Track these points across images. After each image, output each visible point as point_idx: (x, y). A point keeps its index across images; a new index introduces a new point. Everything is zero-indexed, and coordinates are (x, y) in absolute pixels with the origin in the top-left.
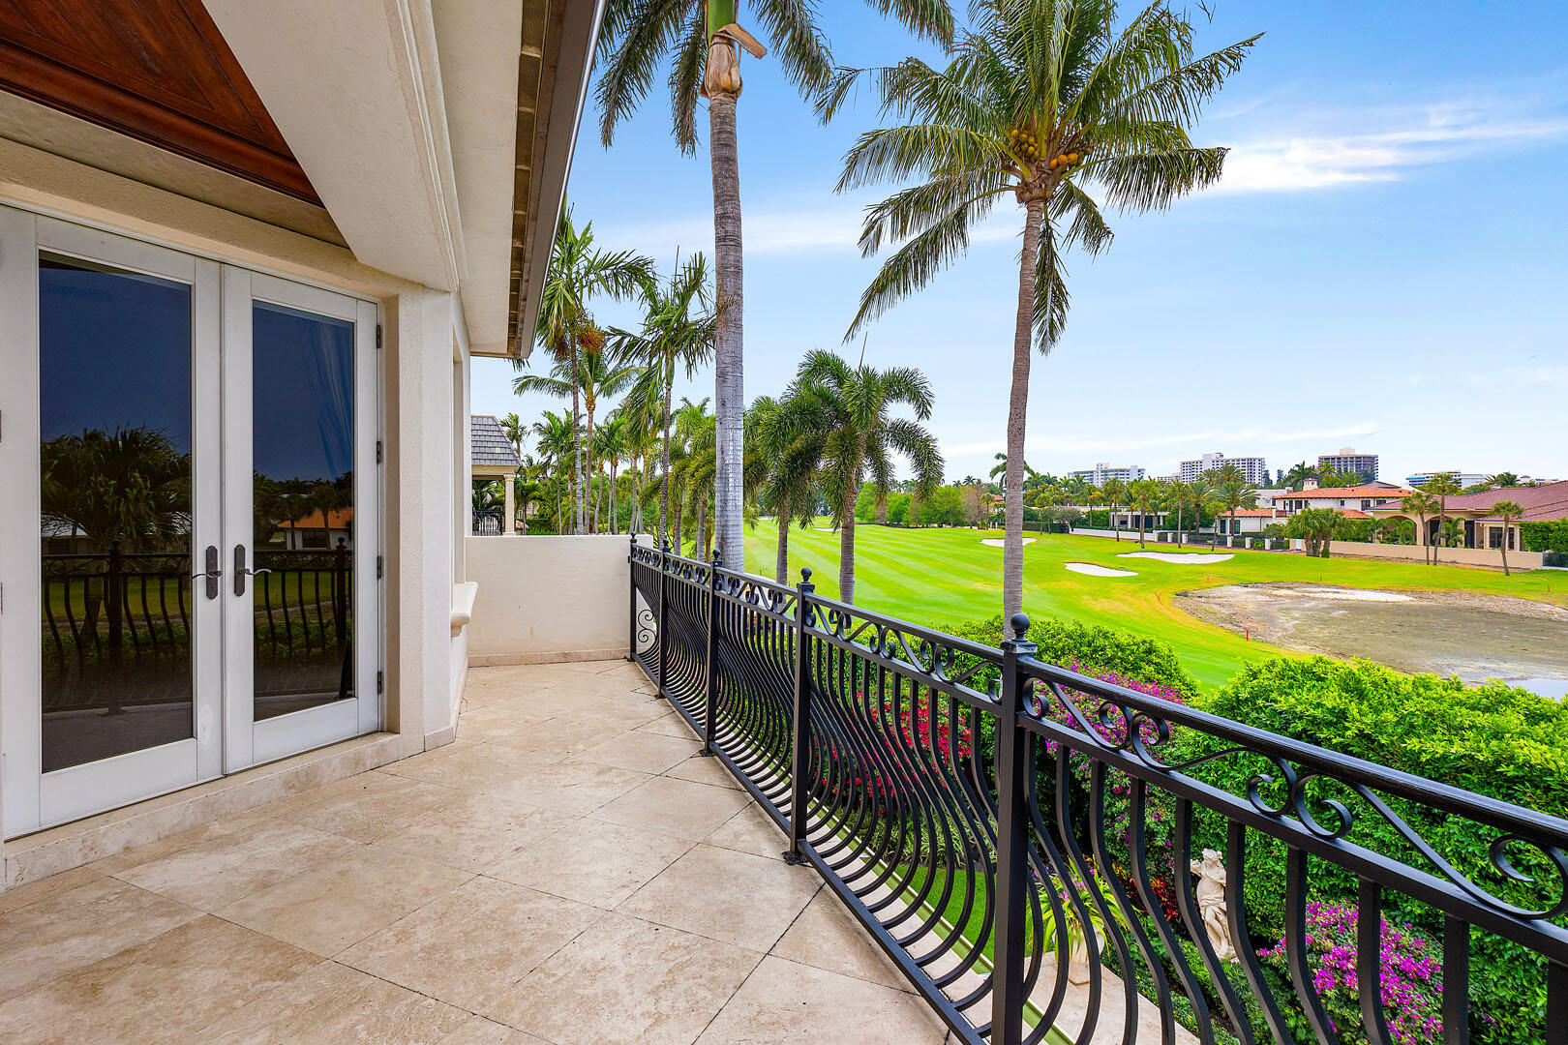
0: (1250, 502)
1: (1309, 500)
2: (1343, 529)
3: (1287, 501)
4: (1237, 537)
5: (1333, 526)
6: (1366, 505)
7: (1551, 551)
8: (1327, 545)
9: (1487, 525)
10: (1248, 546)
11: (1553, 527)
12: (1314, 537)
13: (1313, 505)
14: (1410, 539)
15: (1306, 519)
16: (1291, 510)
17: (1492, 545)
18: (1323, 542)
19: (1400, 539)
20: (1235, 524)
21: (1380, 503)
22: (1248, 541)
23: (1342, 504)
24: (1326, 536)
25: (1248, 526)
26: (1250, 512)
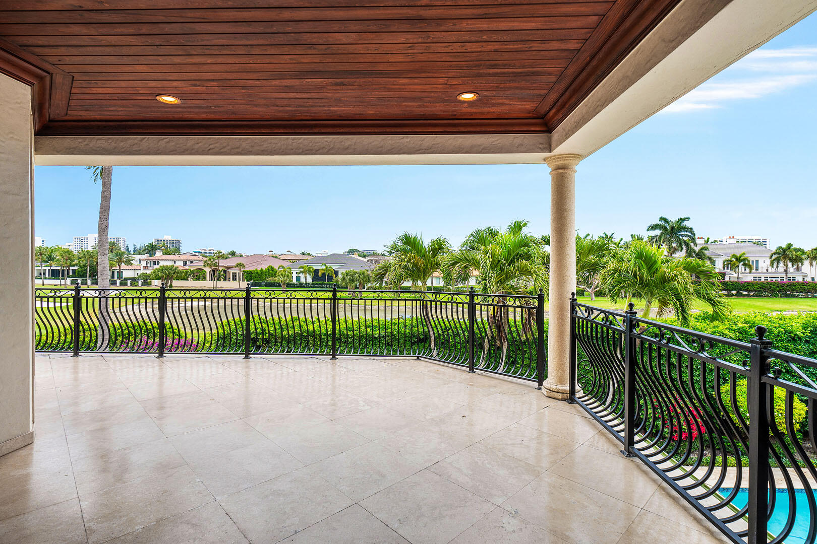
0: (128, 262)
1: (160, 261)
2: (179, 275)
3: (149, 261)
4: (123, 280)
5: (174, 273)
6: (185, 264)
7: (252, 281)
8: (171, 282)
9: (232, 271)
10: (129, 284)
11: (253, 272)
12: (166, 278)
13: (162, 263)
14: (204, 278)
15: (162, 270)
16: (150, 266)
17: (233, 280)
18: (170, 281)
19: (201, 278)
20: (120, 273)
21: (191, 262)
22: (129, 282)
23: (175, 262)
24: (171, 279)
25: (127, 274)
26: (130, 267)
